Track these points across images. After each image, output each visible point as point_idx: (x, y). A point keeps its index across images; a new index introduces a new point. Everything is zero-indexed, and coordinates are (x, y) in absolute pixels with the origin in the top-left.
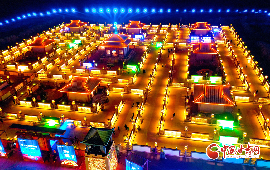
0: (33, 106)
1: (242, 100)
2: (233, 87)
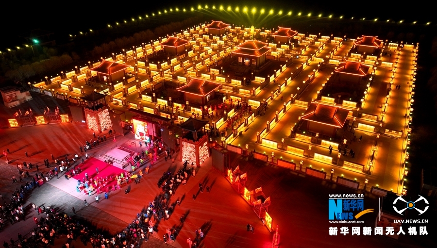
0: (152, 101)
1: (366, 128)
2: (364, 114)
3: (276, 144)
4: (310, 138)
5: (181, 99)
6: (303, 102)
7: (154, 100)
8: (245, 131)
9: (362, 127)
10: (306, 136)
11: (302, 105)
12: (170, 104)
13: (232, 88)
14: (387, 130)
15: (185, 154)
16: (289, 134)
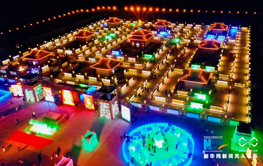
1: (222, 83)
2: (220, 75)
3: (164, 99)
4: (187, 93)
5: (93, 73)
6: (180, 70)
7: (74, 76)
8: (142, 92)
9: (220, 83)
10: (184, 92)
11: (179, 71)
12: (86, 78)
13: (129, 63)
14: (236, 84)
15: (102, 111)
16: (172, 91)
